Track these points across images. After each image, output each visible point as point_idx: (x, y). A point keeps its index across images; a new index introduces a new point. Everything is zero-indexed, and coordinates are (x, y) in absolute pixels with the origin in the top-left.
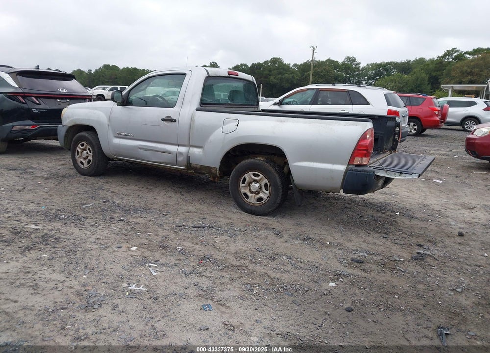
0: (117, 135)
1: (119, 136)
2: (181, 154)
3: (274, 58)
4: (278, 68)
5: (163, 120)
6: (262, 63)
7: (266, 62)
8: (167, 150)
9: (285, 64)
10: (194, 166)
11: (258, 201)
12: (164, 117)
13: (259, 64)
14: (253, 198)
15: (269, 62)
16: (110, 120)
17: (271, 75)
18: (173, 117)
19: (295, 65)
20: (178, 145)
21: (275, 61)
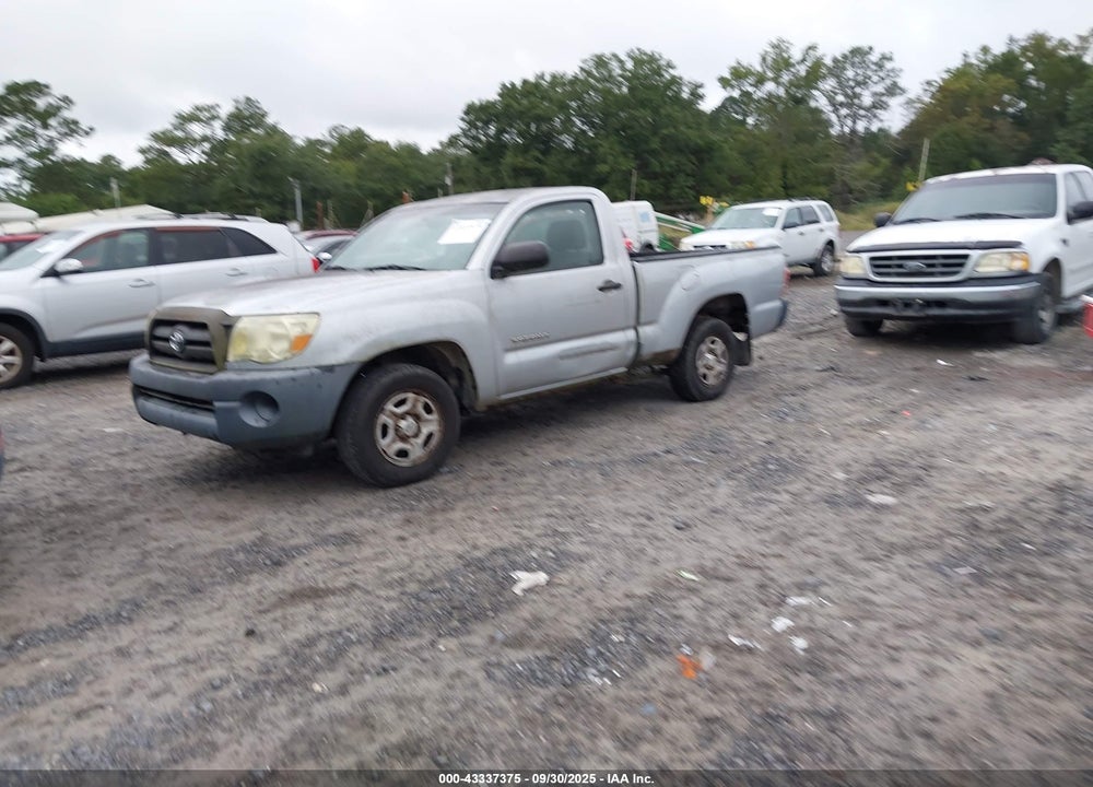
5: (601, 289)
8: (611, 343)
12: (600, 284)
18: (615, 281)
20: (623, 329)
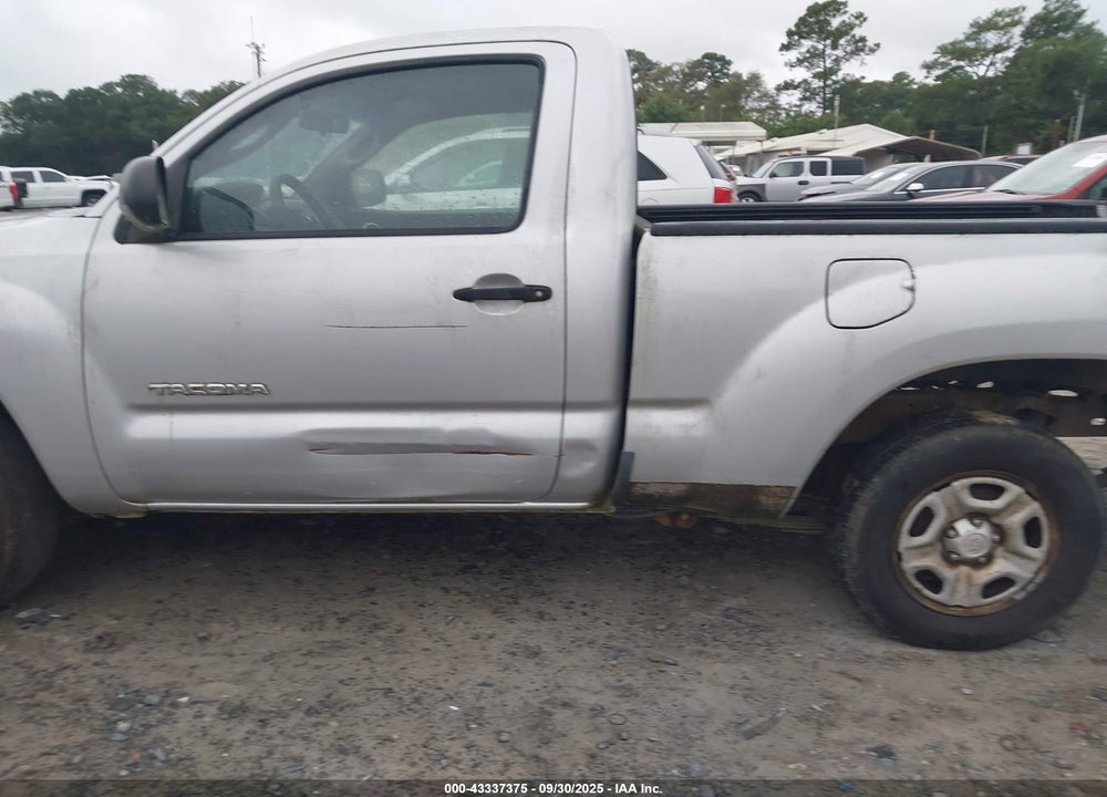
0: (154, 400)
1: (168, 400)
2: (581, 446)
3: (129, 76)
4: (145, 102)
5: (464, 295)
6: (95, 87)
7: (109, 86)
8: (499, 439)
9: (164, 91)
10: (652, 490)
11: (985, 596)
12: (468, 281)
13: (89, 90)
14: (962, 587)
15: (118, 85)
16: (85, 325)
17: (129, 120)
18: (528, 279)
19: (191, 93)
20: (564, 407)
21: (134, 83)
